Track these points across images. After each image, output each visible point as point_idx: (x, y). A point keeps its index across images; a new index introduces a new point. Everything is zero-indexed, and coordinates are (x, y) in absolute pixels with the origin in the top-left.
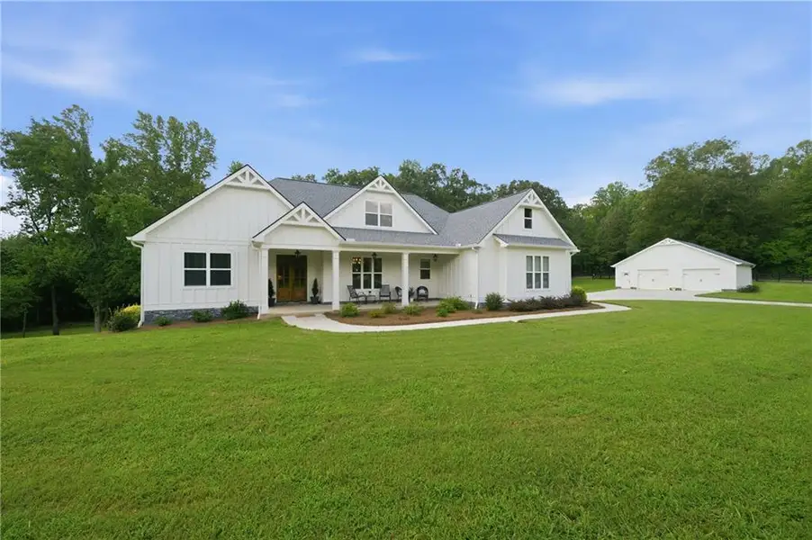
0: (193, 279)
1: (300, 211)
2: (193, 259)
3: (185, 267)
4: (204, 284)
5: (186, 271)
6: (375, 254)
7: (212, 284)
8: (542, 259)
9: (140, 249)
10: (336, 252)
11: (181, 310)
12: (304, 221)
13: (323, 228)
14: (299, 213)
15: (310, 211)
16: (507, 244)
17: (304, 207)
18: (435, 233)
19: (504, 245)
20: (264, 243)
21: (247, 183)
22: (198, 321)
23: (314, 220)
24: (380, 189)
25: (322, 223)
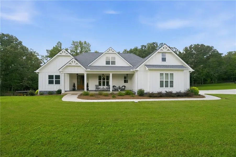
0: (51, 82)
2: (51, 77)
3: (49, 79)
4: (53, 84)
5: (49, 80)
6: (103, 74)
7: (55, 84)
8: (169, 74)
9: (38, 74)
10: (85, 74)
11: (48, 91)
12: (74, 64)
13: (80, 66)
14: (72, 62)
15: (75, 61)
16: (148, 69)
17: (74, 60)
18: (132, 66)
19: (147, 69)
20: (62, 71)
21: (64, 54)
22: (49, 94)
23: (77, 64)
24: (111, 52)
25: (80, 65)
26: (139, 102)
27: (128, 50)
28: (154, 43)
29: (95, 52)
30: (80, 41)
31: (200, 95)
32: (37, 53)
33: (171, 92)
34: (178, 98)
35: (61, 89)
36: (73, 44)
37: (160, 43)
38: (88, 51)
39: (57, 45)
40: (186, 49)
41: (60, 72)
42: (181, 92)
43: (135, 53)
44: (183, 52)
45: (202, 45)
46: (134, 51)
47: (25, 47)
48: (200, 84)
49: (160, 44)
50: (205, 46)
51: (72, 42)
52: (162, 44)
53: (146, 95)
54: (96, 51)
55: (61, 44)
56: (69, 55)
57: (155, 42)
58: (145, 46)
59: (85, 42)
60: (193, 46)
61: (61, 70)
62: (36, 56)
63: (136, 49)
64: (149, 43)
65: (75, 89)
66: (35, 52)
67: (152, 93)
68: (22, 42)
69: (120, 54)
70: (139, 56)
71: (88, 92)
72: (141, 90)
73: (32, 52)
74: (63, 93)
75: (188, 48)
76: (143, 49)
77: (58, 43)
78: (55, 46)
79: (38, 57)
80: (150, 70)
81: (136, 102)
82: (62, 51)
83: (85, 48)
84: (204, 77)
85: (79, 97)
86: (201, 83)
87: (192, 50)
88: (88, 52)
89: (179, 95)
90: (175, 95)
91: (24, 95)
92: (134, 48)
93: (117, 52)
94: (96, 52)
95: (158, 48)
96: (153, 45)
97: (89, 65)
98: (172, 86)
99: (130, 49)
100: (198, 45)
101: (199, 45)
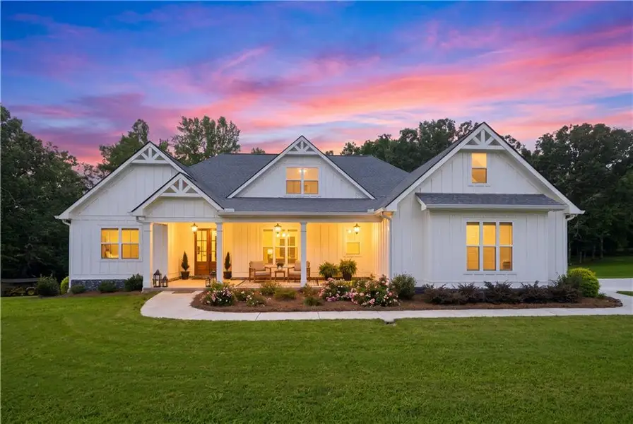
1: (178, 182)
5: (102, 245)
6: (278, 226)
7: (123, 257)
8: (498, 226)
9: (68, 226)
10: (219, 223)
12: (181, 193)
13: (201, 199)
14: (177, 185)
15: (187, 181)
16: (427, 208)
17: (181, 178)
18: (373, 198)
19: (424, 206)
20: (144, 217)
21: (150, 160)
22: (103, 291)
23: (191, 191)
24: (302, 151)
25: (201, 194)
26: (396, 321)
27: (359, 144)
28: (442, 122)
29: (252, 154)
30: (205, 117)
31: (602, 297)
32: (70, 157)
33: (504, 285)
34: (527, 308)
35: (140, 274)
36: (184, 127)
37: (463, 122)
38: (231, 149)
39: (133, 131)
40: (546, 142)
41: (137, 217)
42: (539, 285)
43: (382, 156)
44: (537, 152)
45: (601, 127)
46: (380, 149)
47: (32, 139)
48: (593, 257)
49: (463, 125)
50: (608, 129)
51: (181, 121)
52: (469, 124)
53: (420, 296)
54: (257, 149)
55: (145, 127)
56: (168, 161)
57: (447, 120)
58: (414, 133)
59: (222, 121)
60: (568, 132)
61: (140, 212)
62: (68, 165)
63: (384, 141)
64: (425, 123)
65: (188, 273)
66: (64, 154)
67: (441, 289)
68: (21, 122)
69: (331, 158)
70: (395, 163)
71: (231, 282)
72: (404, 277)
73: (52, 154)
74: (145, 289)
75: (554, 137)
76: (408, 140)
77: (136, 125)
78: (126, 135)
79: (74, 168)
80: (433, 211)
81: (388, 323)
82: (144, 149)
83: (222, 141)
84: (607, 233)
85: (196, 304)
86: (598, 255)
87: (567, 142)
88: (232, 152)
89: (531, 296)
90: (519, 298)
91: (26, 294)
92: (379, 138)
93: (324, 152)
94: (258, 153)
95: (456, 138)
96: (440, 127)
97: (231, 197)
98: (508, 266)
99: (364, 142)
100: (586, 126)
101: (591, 128)
